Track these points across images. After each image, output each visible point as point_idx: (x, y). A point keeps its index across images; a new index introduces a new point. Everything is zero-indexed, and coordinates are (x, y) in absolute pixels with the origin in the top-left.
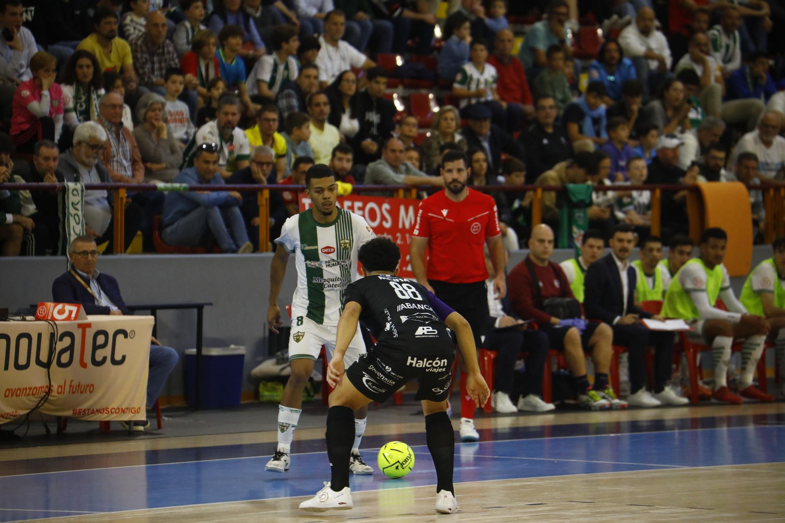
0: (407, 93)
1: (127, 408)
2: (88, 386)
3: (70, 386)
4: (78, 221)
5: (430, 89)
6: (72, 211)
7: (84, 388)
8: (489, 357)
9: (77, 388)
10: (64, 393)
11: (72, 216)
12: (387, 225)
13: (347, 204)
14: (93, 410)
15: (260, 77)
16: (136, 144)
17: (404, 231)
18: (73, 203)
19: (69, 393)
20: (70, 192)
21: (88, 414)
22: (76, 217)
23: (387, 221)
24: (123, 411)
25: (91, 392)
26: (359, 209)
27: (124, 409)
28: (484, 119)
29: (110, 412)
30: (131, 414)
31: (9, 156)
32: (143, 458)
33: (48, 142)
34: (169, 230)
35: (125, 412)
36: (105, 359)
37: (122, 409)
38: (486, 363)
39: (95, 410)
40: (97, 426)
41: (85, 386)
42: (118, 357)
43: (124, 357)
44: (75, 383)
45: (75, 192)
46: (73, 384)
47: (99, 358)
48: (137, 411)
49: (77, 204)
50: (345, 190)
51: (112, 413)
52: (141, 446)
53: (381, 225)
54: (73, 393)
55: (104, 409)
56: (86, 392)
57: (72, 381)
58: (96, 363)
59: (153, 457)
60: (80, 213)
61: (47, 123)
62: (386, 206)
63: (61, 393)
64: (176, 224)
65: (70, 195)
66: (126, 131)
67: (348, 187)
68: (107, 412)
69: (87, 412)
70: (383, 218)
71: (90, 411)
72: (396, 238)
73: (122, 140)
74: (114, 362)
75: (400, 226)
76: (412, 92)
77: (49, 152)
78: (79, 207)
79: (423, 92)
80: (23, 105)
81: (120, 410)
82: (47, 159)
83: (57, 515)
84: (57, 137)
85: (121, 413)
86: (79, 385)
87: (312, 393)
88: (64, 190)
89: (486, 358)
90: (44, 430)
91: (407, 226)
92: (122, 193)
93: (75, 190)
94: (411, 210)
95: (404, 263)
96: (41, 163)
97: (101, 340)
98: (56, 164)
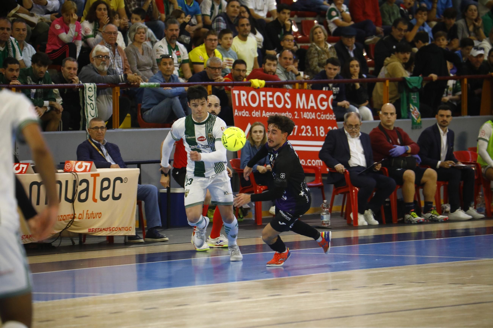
0: (300, 20)
1: (123, 228)
2: (98, 214)
3: (87, 214)
5: (314, 16)
6: (89, 101)
7: (97, 216)
8: (356, 190)
9: (91, 215)
10: (83, 219)
11: (89, 104)
12: (288, 107)
13: (262, 93)
14: (101, 229)
15: (205, 13)
16: (126, 58)
17: (299, 110)
18: (89, 96)
19: (86, 219)
20: (87, 89)
21: (98, 232)
22: (92, 105)
23: (288, 104)
24: (120, 229)
25: (99, 217)
26: (270, 96)
27: (120, 228)
28: (351, 36)
29: (112, 231)
30: (125, 232)
31: (47, 68)
32: (134, 259)
33: (72, 59)
34: (147, 113)
35: (122, 229)
36: (108, 196)
37: (119, 228)
38: (354, 194)
39: (102, 229)
40: (105, 239)
41: (96, 213)
42: (117, 195)
43: (120, 195)
44: (90, 212)
45: (90, 89)
46: (88, 212)
47: (104, 196)
48: (128, 229)
49: (91, 97)
50: (261, 85)
51: (113, 231)
52: (132, 251)
53: (284, 106)
54: (89, 218)
55: (108, 228)
56: (96, 218)
57: (88, 211)
59: (140, 258)
61: (72, 46)
62: (287, 94)
63: (80, 219)
64: (151, 110)
65: (87, 91)
66: (120, 49)
67: (263, 82)
68: (110, 230)
69: (97, 230)
70: (286, 102)
71: (99, 230)
72: (294, 115)
73: (117, 55)
74: (115, 198)
75: (297, 107)
76: (303, 19)
77: (71, 64)
79: (310, 19)
80: (56, 34)
81: (118, 228)
82: (70, 68)
83: (80, 296)
84: (78, 55)
85: (119, 231)
86: (92, 214)
87: (241, 216)
88: (83, 88)
89: (354, 191)
90: (71, 242)
91: (301, 107)
92: (117, 89)
93: (90, 88)
94: (304, 96)
95: (300, 131)
96: (66, 71)
97: (106, 184)
98: (76, 72)
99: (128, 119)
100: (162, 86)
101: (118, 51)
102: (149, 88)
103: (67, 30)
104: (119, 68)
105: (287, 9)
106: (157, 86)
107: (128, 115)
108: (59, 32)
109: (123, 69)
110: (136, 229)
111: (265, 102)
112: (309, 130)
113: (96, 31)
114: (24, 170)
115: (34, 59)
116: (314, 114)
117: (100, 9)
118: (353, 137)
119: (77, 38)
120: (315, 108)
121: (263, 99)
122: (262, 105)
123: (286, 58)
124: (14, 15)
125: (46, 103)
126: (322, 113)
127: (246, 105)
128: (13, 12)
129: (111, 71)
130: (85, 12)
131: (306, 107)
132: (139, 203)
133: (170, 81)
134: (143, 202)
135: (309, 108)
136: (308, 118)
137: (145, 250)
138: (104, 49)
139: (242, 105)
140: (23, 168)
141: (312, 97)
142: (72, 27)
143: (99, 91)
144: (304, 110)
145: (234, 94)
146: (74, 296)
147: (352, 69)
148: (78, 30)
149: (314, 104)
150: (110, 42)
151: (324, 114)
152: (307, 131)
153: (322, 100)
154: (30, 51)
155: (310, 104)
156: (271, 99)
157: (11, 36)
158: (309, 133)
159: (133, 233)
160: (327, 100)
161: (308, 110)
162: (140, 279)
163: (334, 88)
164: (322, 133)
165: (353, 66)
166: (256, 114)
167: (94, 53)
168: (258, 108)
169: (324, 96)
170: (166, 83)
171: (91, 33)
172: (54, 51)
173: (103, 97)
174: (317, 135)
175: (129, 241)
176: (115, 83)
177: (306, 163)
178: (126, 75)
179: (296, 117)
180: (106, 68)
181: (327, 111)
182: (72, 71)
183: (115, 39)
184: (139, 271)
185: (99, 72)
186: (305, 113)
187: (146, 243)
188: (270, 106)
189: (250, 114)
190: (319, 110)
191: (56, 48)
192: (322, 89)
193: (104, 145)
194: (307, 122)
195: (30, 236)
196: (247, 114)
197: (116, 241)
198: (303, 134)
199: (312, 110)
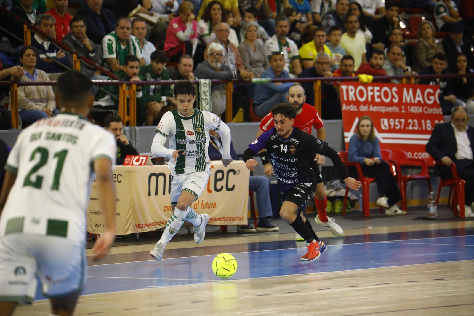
0: (407, 17)
1: (236, 217)
2: (212, 204)
3: (202, 204)
4: (207, 103)
5: (422, 13)
6: (203, 96)
7: (211, 206)
8: (462, 182)
9: (206, 205)
10: (198, 208)
11: (203, 100)
12: (396, 101)
13: (370, 88)
14: (216, 218)
15: (314, 11)
16: (239, 54)
17: (406, 104)
18: (204, 92)
19: (201, 208)
20: (202, 85)
21: (213, 221)
22: (206, 100)
23: (395, 98)
24: (234, 219)
25: (214, 208)
26: (378, 91)
27: (234, 218)
28: (458, 32)
29: (226, 220)
30: (239, 221)
32: (246, 247)
33: (188, 56)
34: (259, 107)
35: (235, 219)
36: (222, 187)
37: (233, 218)
38: (461, 186)
39: (217, 219)
40: (219, 228)
41: (210, 204)
42: (230, 186)
43: (234, 186)
44: (205, 202)
45: (205, 85)
46: (203, 203)
47: (219, 187)
48: (241, 219)
49: (206, 92)
50: (369, 80)
51: (227, 220)
52: (245, 240)
53: (391, 101)
55: (222, 218)
56: (211, 208)
57: (203, 201)
58: (217, 190)
59: (252, 247)
60: (208, 98)
61: (189, 44)
62: (395, 89)
63: (196, 208)
64: (263, 105)
65: (202, 87)
66: (233, 46)
67: (371, 77)
68: (224, 220)
69: (212, 219)
70: (393, 97)
71: (214, 219)
72: (401, 109)
73: (230, 52)
74: (228, 189)
75: (404, 101)
76: (410, 16)
77: (187, 61)
78: (208, 94)
79: (418, 15)
80: (173, 33)
81: (232, 218)
82: (185, 65)
83: (195, 282)
84: (194, 52)
85: (232, 220)
86: (207, 204)
87: (349, 207)
88: (198, 84)
89: (460, 183)
90: (187, 231)
91: (408, 101)
92: (231, 85)
93: (205, 83)
94: (411, 91)
95: (407, 124)
96: (182, 68)
97: (219, 176)
98: (191, 68)
99: (240, 113)
100: (273, 82)
101: (230, 48)
102: (261, 84)
103: (184, 29)
104: (232, 63)
105: (395, 5)
106: (269, 82)
107: (241, 109)
108: (176, 31)
109: (235, 65)
110: (249, 219)
111: (373, 97)
112: (416, 124)
113: (211, 30)
114: (143, 162)
115: (154, 56)
116: (421, 108)
117: (214, 9)
118: (460, 130)
119: (193, 36)
120: (422, 102)
121: (370, 93)
122: (370, 100)
123: (394, 54)
124: (135, 15)
125: (164, 98)
126: (429, 107)
127: (354, 99)
128: (134, 12)
129: (225, 68)
130: (201, 12)
131: (413, 101)
132: (251, 194)
133: (280, 76)
134: (255, 193)
135: (416, 102)
136: (415, 112)
137: (256, 239)
138: (218, 47)
139: (350, 99)
140: (142, 160)
141: (419, 91)
142: (189, 26)
143: (214, 87)
144: (411, 104)
145: (342, 90)
146: (190, 282)
147: (459, 64)
148: (194, 29)
149: (421, 99)
150: (222, 39)
151: (431, 108)
152: (414, 125)
153: (429, 94)
154: (150, 48)
155: (417, 99)
156: (378, 94)
157: (132, 35)
158: (416, 127)
159: (245, 223)
160: (434, 95)
161: (414, 105)
162: (252, 266)
163: (441, 83)
164: (429, 127)
165: (460, 61)
166: (363, 108)
167: (209, 51)
168: (366, 103)
169: (431, 91)
170: (277, 79)
171: (206, 32)
172: (172, 49)
173: (217, 93)
174: (424, 128)
175: (241, 231)
176: (228, 79)
177: (413, 155)
178: (238, 72)
179: (403, 111)
180: (219, 65)
181: (434, 105)
182: (188, 68)
183: (227, 37)
184: (252, 258)
185: (214, 69)
186: (412, 108)
187: (258, 232)
188: (377, 100)
189: (358, 108)
190: (425, 104)
191: (173, 46)
192: (429, 83)
193: (218, 139)
194: (414, 116)
195: (150, 225)
196: (355, 108)
197: (229, 230)
198: (410, 128)
199: (419, 104)
